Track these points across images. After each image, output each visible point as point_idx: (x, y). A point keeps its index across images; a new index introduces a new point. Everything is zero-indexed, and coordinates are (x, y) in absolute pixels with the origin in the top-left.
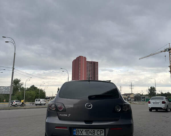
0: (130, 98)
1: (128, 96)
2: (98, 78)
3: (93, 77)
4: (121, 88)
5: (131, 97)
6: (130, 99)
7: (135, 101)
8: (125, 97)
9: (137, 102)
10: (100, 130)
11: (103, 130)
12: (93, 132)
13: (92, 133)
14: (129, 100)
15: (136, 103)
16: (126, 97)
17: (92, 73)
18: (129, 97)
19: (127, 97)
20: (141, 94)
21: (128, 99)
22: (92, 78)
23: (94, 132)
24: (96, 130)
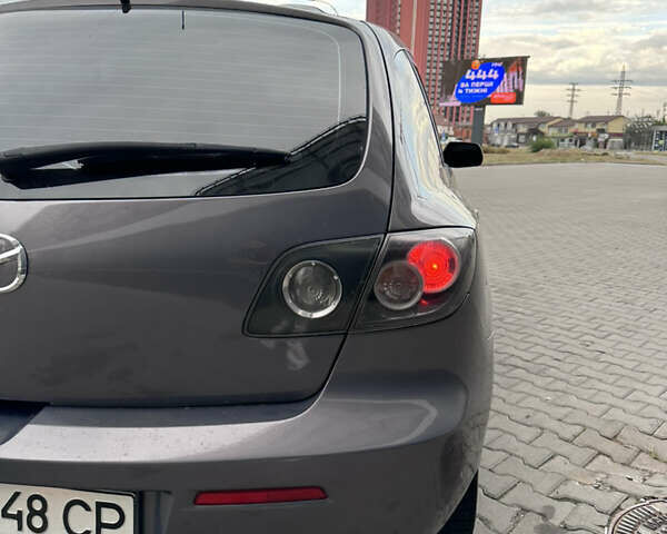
0: (607, 136)
1: (598, 127)
2: (476, 45)
3: (454, 41)
4: (576, 93)
5: (611, 131)
6: (606, 141)
7: (626, 146)
8: (587, 130)
9: (632, 154)
10: (92, 499)
11: (127, 504)
12: (33, 513)
13: (18, 517)
14: (601, 145)
15: (628, 157)
16: (590, 130)
17: (452, 24)
18: (602, 131)
19: (594, 130)
20: (659, 118)
21: (596, 140)
22: (454, 47)
23: (42, 513)
24: (57, 498)
